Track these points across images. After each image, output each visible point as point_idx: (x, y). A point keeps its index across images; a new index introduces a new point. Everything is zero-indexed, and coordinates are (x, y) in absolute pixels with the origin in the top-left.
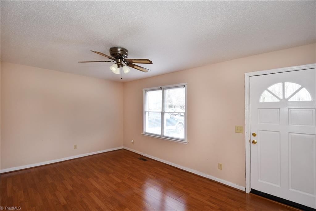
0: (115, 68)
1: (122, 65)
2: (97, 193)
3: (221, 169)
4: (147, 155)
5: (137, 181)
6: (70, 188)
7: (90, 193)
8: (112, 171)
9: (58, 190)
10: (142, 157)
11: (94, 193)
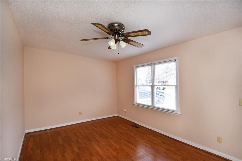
0: (113, 43)
1: (119, 40)
2: (99, 158)
3: (221, 143)
4: (138, 122)
5: (133, 148)
6: (76, 150)
7: (93, 157)
8: (111, 136)
9: (67, 152)
10: (134, 124)
11: (96, 158)
